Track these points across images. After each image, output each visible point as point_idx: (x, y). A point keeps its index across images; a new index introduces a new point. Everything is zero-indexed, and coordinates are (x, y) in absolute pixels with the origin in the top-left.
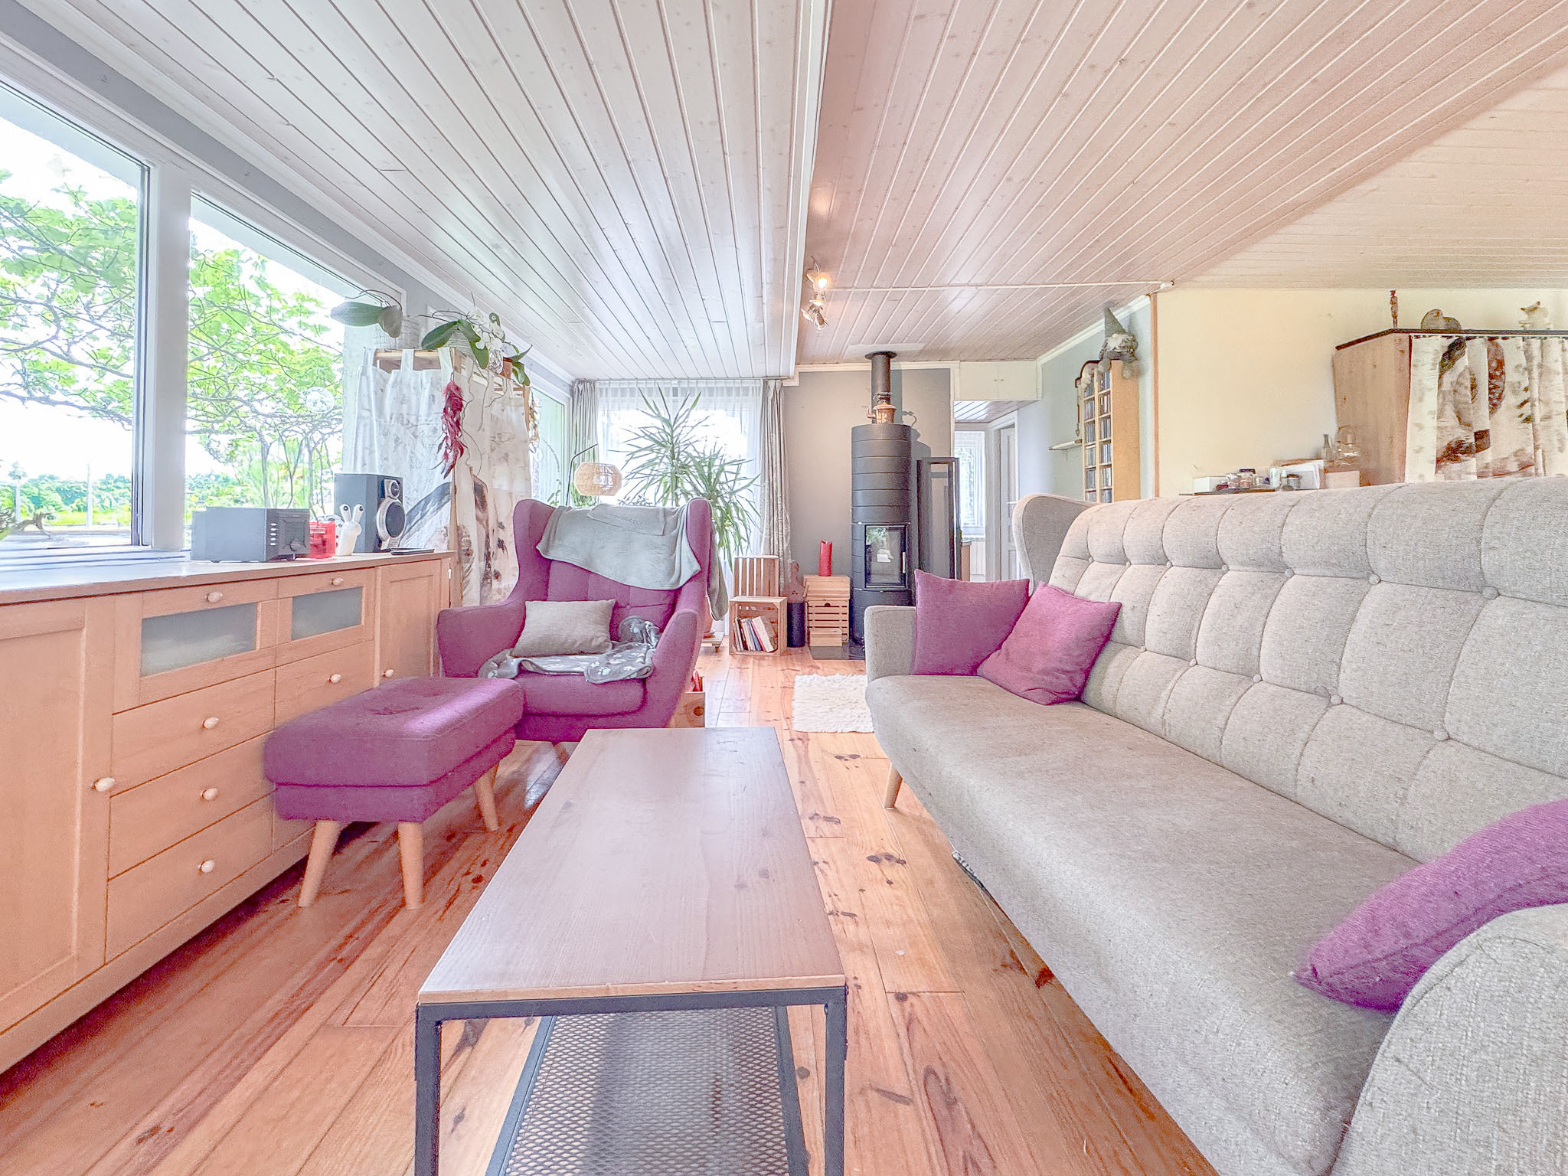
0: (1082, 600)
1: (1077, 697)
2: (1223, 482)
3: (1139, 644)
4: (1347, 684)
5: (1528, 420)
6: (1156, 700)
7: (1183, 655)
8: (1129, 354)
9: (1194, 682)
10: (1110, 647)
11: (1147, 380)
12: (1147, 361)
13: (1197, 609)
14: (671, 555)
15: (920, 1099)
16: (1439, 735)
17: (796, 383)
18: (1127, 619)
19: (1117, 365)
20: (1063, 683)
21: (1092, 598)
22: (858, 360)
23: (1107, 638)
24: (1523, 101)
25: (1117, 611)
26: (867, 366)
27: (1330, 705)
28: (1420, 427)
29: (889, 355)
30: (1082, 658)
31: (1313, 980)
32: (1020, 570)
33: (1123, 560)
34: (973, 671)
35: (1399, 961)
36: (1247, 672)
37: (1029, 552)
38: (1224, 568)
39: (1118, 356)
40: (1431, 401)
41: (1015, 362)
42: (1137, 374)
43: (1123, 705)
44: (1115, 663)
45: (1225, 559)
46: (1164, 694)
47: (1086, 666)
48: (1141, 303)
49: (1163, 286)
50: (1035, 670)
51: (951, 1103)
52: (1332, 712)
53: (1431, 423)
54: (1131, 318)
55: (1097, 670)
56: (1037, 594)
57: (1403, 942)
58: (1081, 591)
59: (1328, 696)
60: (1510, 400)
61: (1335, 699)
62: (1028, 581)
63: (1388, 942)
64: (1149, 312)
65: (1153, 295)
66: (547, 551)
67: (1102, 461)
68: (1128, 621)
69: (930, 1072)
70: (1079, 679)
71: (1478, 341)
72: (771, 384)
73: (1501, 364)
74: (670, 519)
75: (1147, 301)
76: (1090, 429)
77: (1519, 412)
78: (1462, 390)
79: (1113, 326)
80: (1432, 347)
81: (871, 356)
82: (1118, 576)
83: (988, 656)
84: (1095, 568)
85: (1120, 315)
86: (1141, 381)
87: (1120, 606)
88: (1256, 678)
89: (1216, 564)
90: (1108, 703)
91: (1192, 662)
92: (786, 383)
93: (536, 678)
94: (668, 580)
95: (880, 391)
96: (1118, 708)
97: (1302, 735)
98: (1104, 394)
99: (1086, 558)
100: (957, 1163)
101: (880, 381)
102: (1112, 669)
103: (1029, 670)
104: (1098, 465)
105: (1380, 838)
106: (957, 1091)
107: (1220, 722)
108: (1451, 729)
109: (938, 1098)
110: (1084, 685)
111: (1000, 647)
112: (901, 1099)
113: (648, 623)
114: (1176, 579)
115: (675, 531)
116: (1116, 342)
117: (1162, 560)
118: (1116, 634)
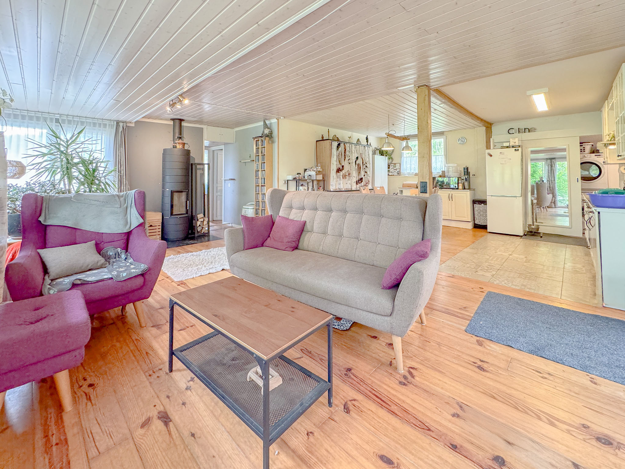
0: (291, 220)
1: (296, 248)
2: (295, 177)
3: (312, 231)
4: (362, 236)
5: (350, 163)
6: (320, 245)
7: (325, 233)
8: (270, 136)
9: (329, 240)
10: (304, 233)
11: (276, 145)
12: (276, 139)
13: (327, 222)
14: (125, 216)
15: (304, 355)
16: (378, 243)
17: (133, 125)
18: (308, 224)
19: (267, 138)
20: (294, 244)
21: (295, 219)
22: (166, 120)
23: (303, 231)
24: (361, 102)
25: (305, 223)
26: (172, 123)
27: (358, 240)
28: (333, 164)
29: (181, 120)
30: (298, 237)
31: (384, 288)
32: (269, 212)
33: (303, 208)
34: (262, 246)
35: (395, 279)
36: (341, 236)
37: (272, 206)
38: (332, 211)
39: (267, 136)
40: (335, 157)
41: (226, 129)
42: (273, 142)
43: (311, 248)
44: (307, 237)
45: (333, 209)
46: (322, 243)
47: (298, 239)
48: (274, 121)
49: (282, 118)
50: (285, 242)
51: (310, 353)
52: (359, 242)
53: (335, 163)
54: (271, 124)
55: (301, 239)
56: (277, 220)
57: (396, 276)
58: (291, 217)
59: (358, 239)
60: (347, 159)
61: (359, 239)
62: (272, 215)
63: (394, 277)
64: (277, 124)
65: (278, 119)
66: (45, 221)
67: (261, 169)
68: (308, 226)
69: (301, 350)
70: (297, 242)
71: (342, 144)
72: (121, 124)
73: (346, 150)
74: (122, 199)
75: (276, 120)
76: (257, 157)
77: (348, 161)
78: (340, 155)
79: (266, 126)
80: (335, 144)
81: (173, 120)
82: (302, 213)
83: (267, 239)
84: (294, 211)
85: (267, 122)
86: (273, 144)
87: (306, 222)
88: (343, 236)
89: (330, 210)
90: (306, 248)
91: (327, 234)
92: (128, 125)
93: (86, 286)
94: (126, 227)
95: (177, 135)
96: (309, 249)
97: (355, 248)
98: (262, 147)
99: (291, 207)
100: (320, 361)
101: (177, 131)
102: (306, 239)
103: (283, 242)
104: (260, 170)
105: (371, 264)
106: (310, 350)
107: (337, 247)
108: (379, 242)
109: (307, 353)
110: (298, 244)
111: (269, 236)
112: (300, 358)
113: (119, 249)
114: (320, 214)
115: (126, 205)
116: (267, 131)
117: (316, 209)
118: (305, 229)
